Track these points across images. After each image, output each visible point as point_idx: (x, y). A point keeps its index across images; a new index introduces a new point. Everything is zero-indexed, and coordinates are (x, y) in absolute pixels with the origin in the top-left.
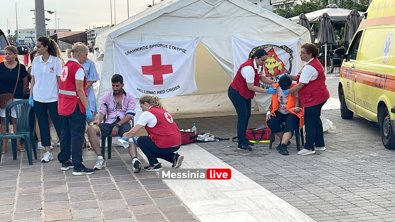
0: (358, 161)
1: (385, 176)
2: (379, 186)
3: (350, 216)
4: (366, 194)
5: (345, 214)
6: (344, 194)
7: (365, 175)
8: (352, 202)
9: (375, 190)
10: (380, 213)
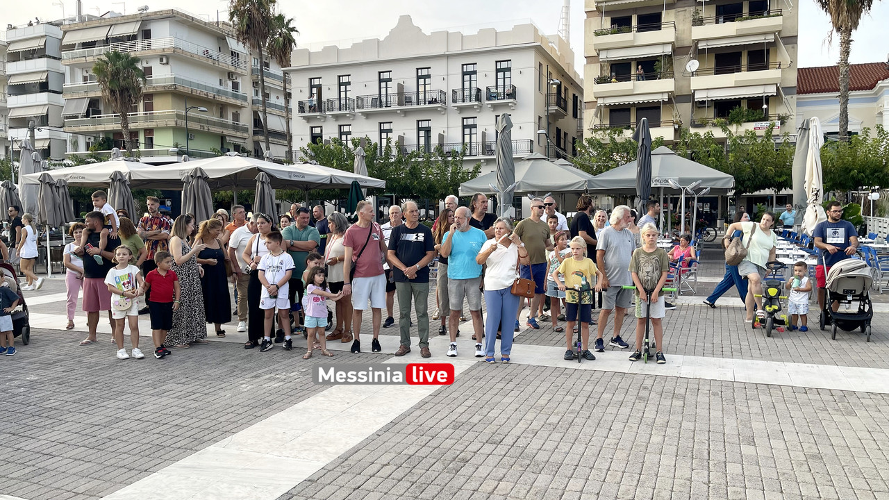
0: (16, 391)
1: (66, 404)
2: (67, 420)
3: (53, 473)
4: (55, 435)
5: (43, 472)
6: (25, 443)
7: (38, 409)
8: (43, 452)
9: (65, 427)
10: (93, 457)
